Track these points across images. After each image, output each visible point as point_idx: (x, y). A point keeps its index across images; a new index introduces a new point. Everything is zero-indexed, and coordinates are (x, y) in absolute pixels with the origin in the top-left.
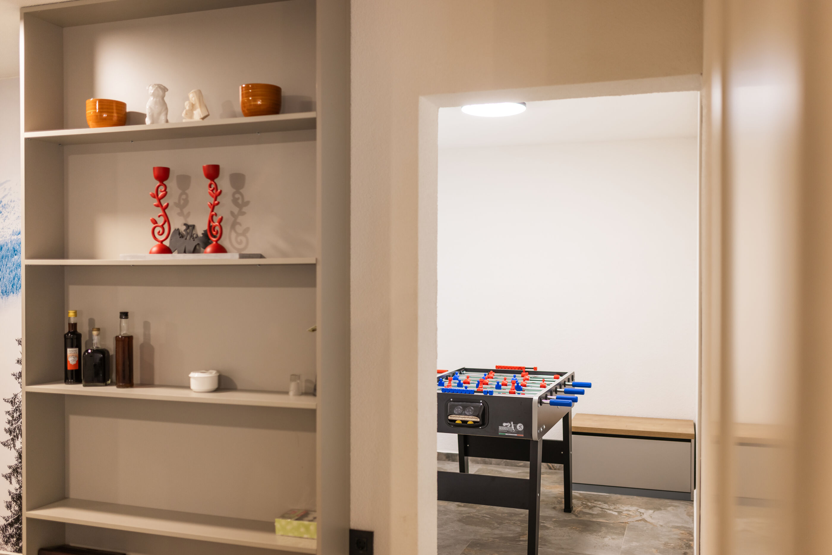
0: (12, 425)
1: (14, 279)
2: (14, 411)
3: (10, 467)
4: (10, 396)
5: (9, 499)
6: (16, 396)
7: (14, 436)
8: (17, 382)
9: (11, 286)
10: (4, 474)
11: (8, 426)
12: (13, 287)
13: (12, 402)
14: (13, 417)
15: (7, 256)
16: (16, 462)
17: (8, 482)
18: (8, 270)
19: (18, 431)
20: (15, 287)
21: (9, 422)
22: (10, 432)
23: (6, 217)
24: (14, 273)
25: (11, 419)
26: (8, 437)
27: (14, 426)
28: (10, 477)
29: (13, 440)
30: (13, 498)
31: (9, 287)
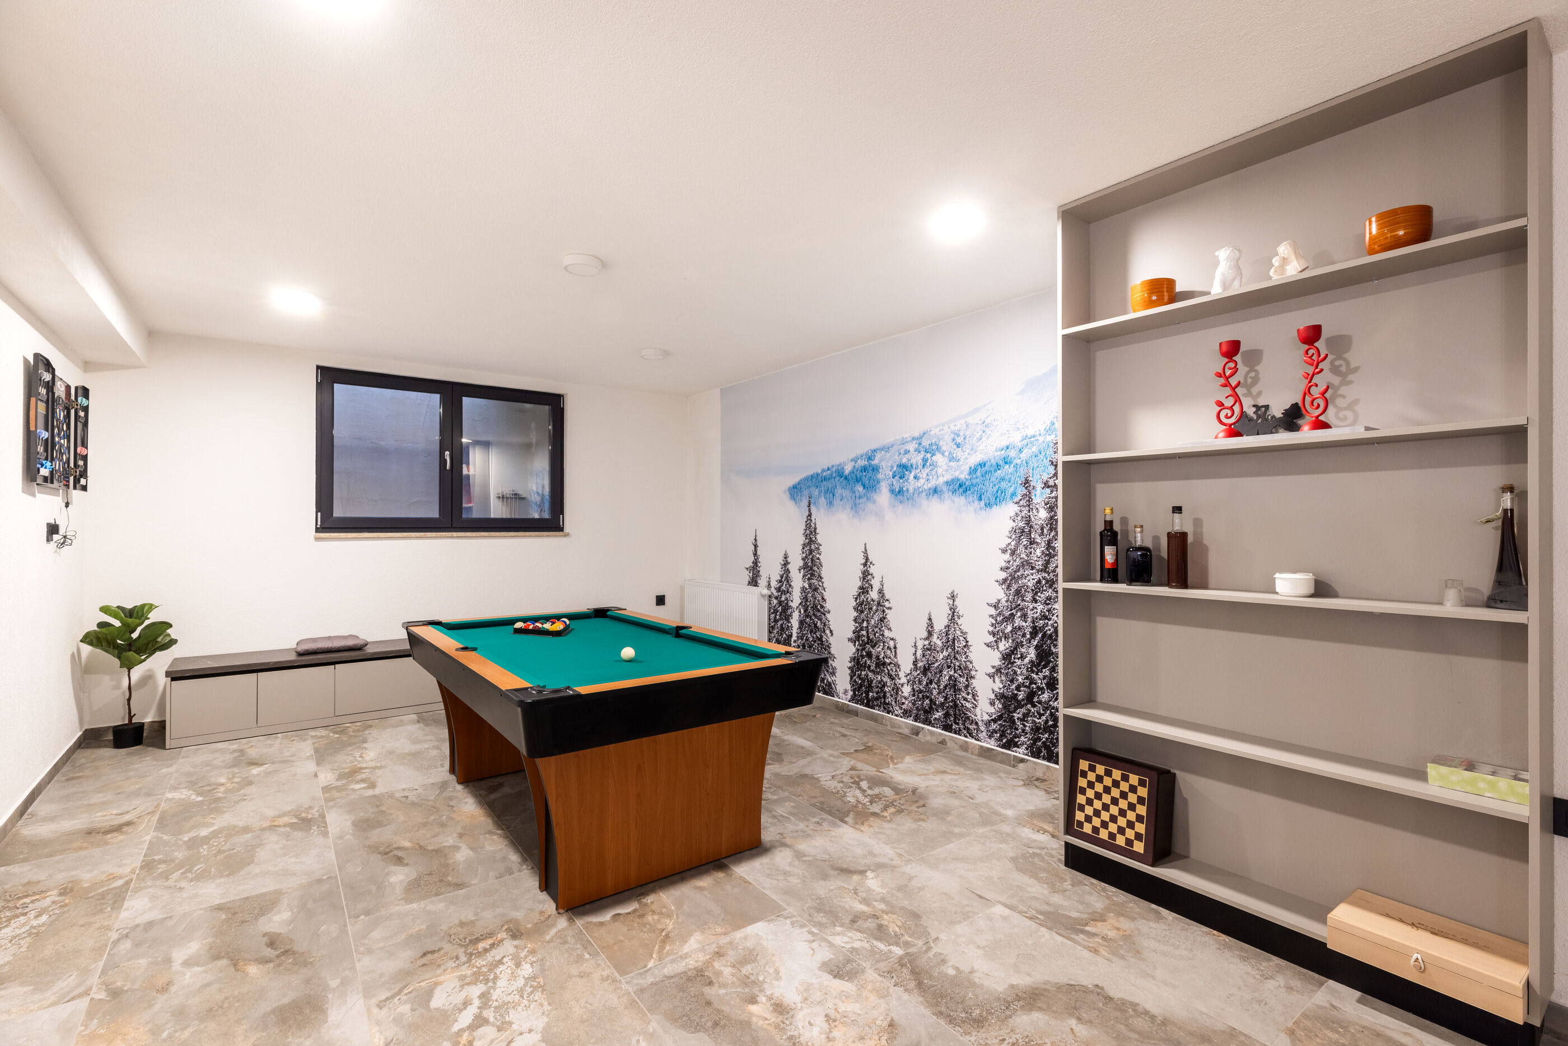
0: (996, 627)
1: (997, 492)
2: (998, 615)
3: (993, 667)
4: (994, 601)
5: (993, 697)
6: (999, 601)
7: (998, 639)
8: (1000, 588)
9: (994, 498)
10: (988, 673)
11: (991, 629)
12: (996, 499)
13: (995, 606)
14: (996, 620)
15: (990, 471)
16: (1000, 663)
17: (991, 680)
18: (991, 485)
19: (1001, 634)
20: (998, 499)
21: (992, 625)
22: (993, 634)
23: (990, 435)
24: (997, 487)
25: (994, 622)
26: (991, 639)
27: (997, 629)
28: (993, 677)
29: (996, 641)
30: (996, 696)
31: (993, 500)
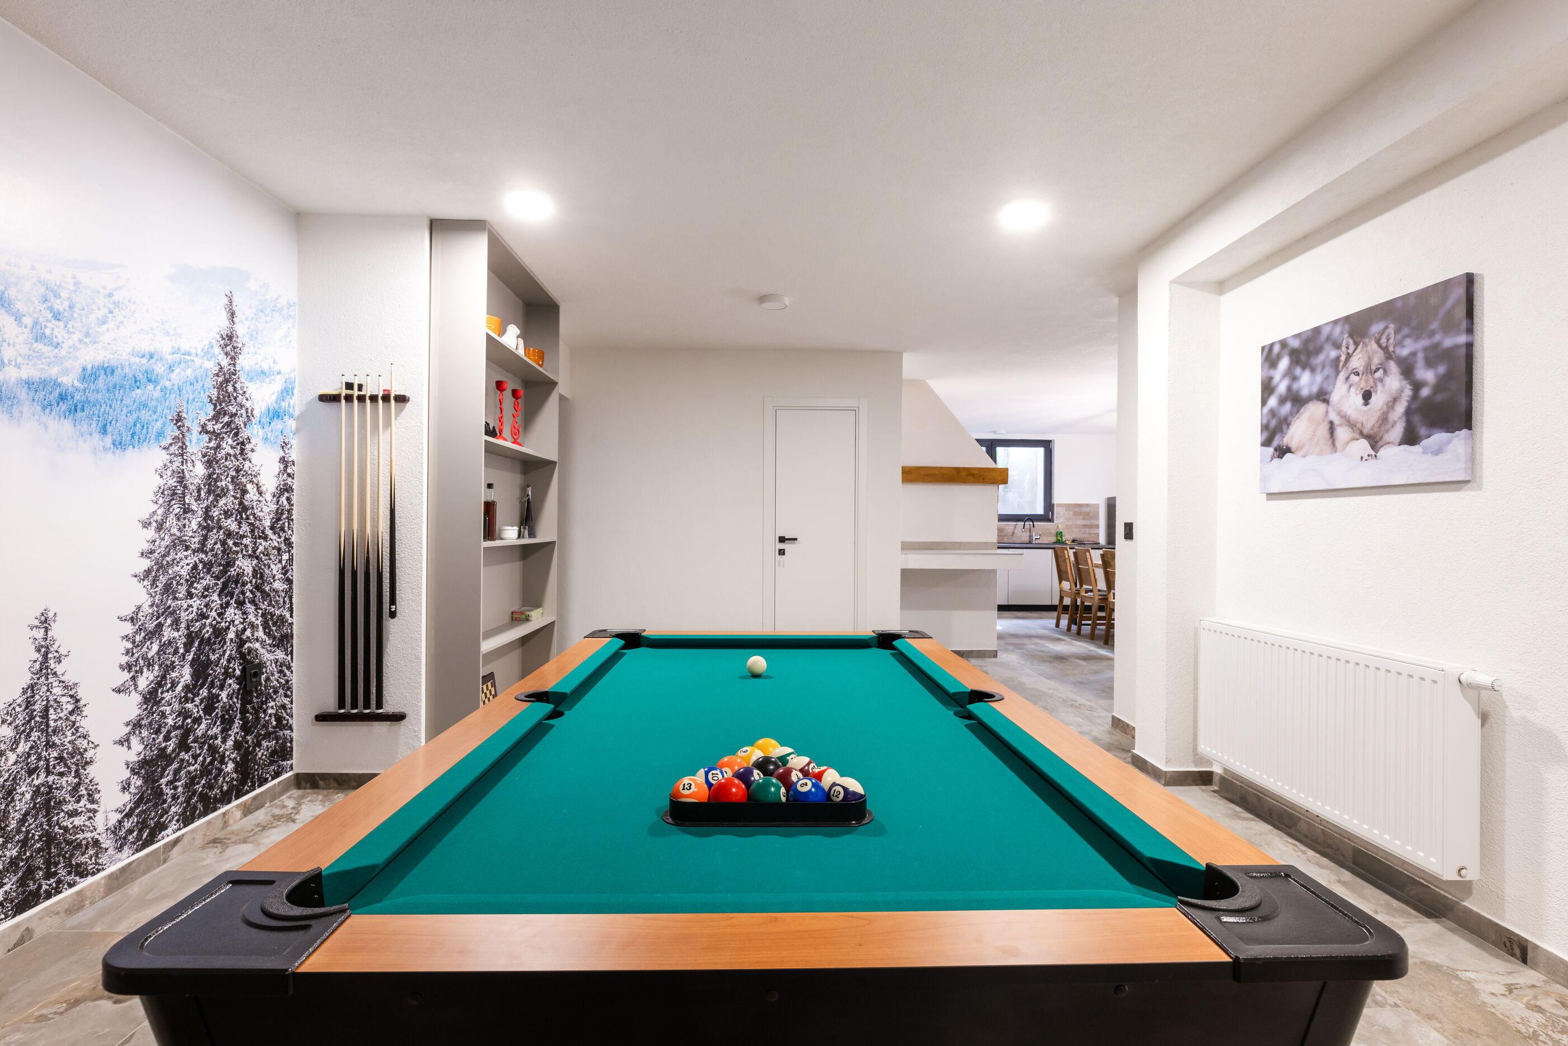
0: (133, 654)
1: (135, 425)
2: (136, 633)
3: (127, 724)
4: (129, 611)
5: (127, 774)
6: (139, 608)
7: (136, 672)
8: (141, 586)
9: (129, 434)
10: (118, 738)
11: (124, 660)
12: (132, 437)
13: (132, 619)
14: (134, 642)
15: (121, 387)
16: (139, 712)
17: (125, 748)
18: (125, 410)
19: (142, 662)
20: (136, 438)
21: (127, 653)
22: (129, 667)
23: (121, 322)
24: (135, 416)
25: (130, 645)
26: (126, 676)
27: (136, 655)
28: (128, 740)
29: (133, 678)
30: (133, 770)
31: (127, 437)
